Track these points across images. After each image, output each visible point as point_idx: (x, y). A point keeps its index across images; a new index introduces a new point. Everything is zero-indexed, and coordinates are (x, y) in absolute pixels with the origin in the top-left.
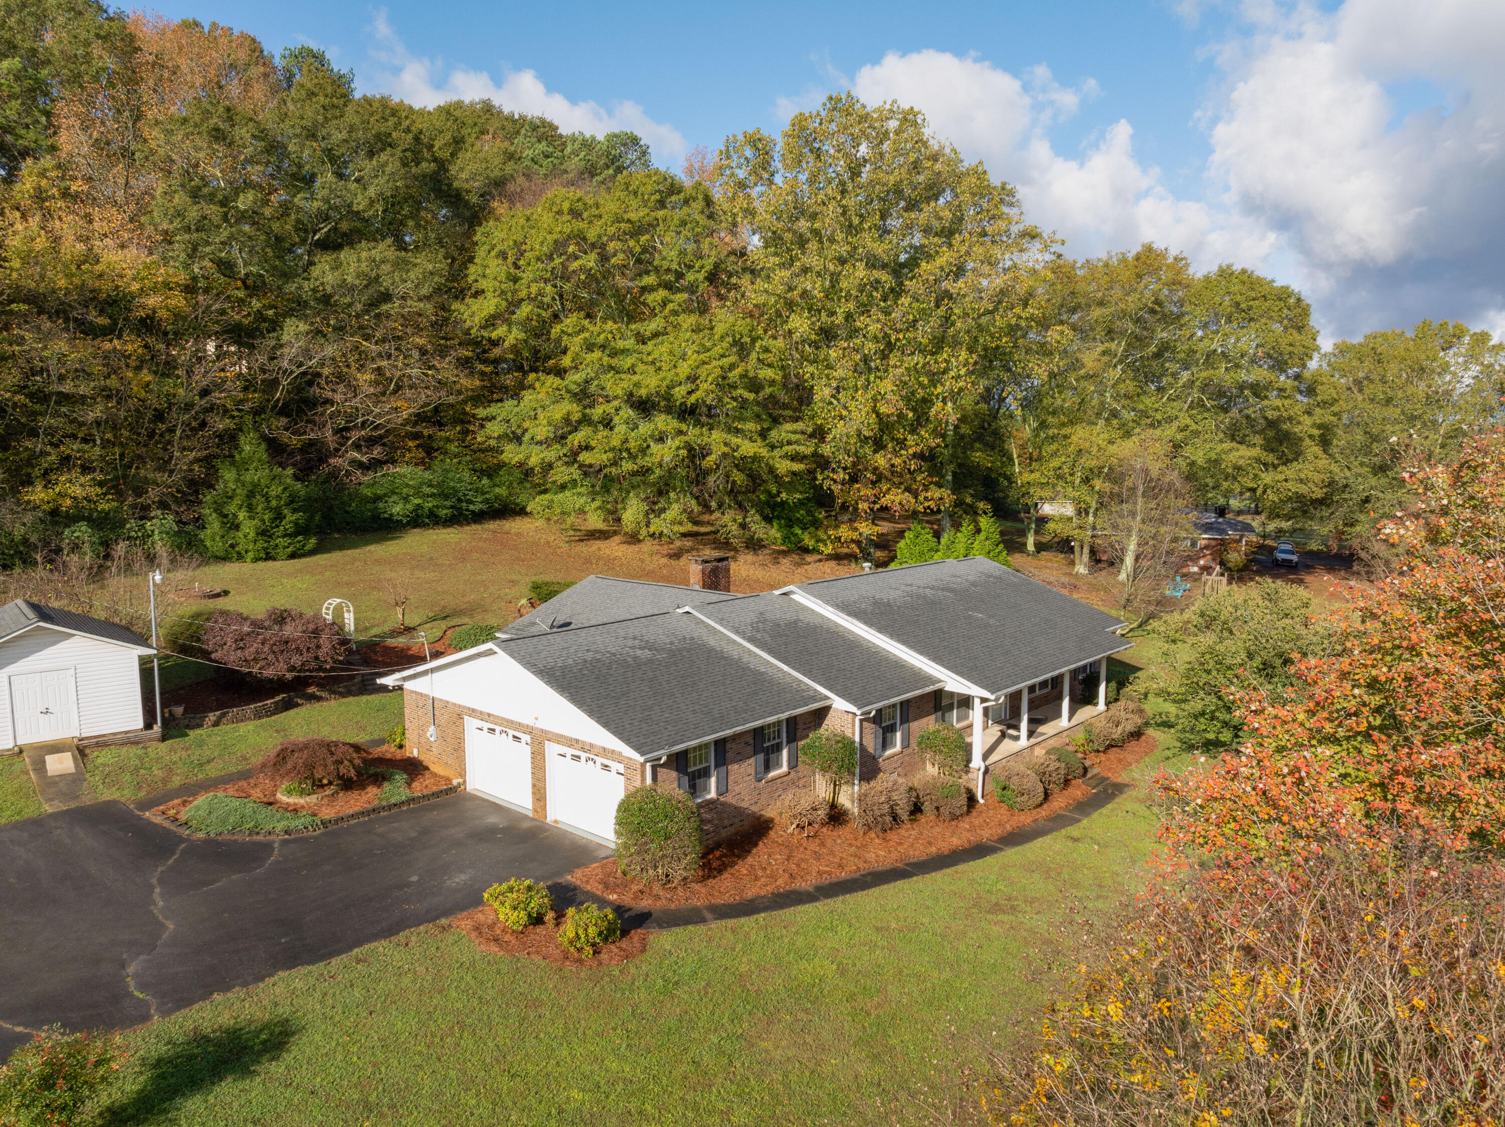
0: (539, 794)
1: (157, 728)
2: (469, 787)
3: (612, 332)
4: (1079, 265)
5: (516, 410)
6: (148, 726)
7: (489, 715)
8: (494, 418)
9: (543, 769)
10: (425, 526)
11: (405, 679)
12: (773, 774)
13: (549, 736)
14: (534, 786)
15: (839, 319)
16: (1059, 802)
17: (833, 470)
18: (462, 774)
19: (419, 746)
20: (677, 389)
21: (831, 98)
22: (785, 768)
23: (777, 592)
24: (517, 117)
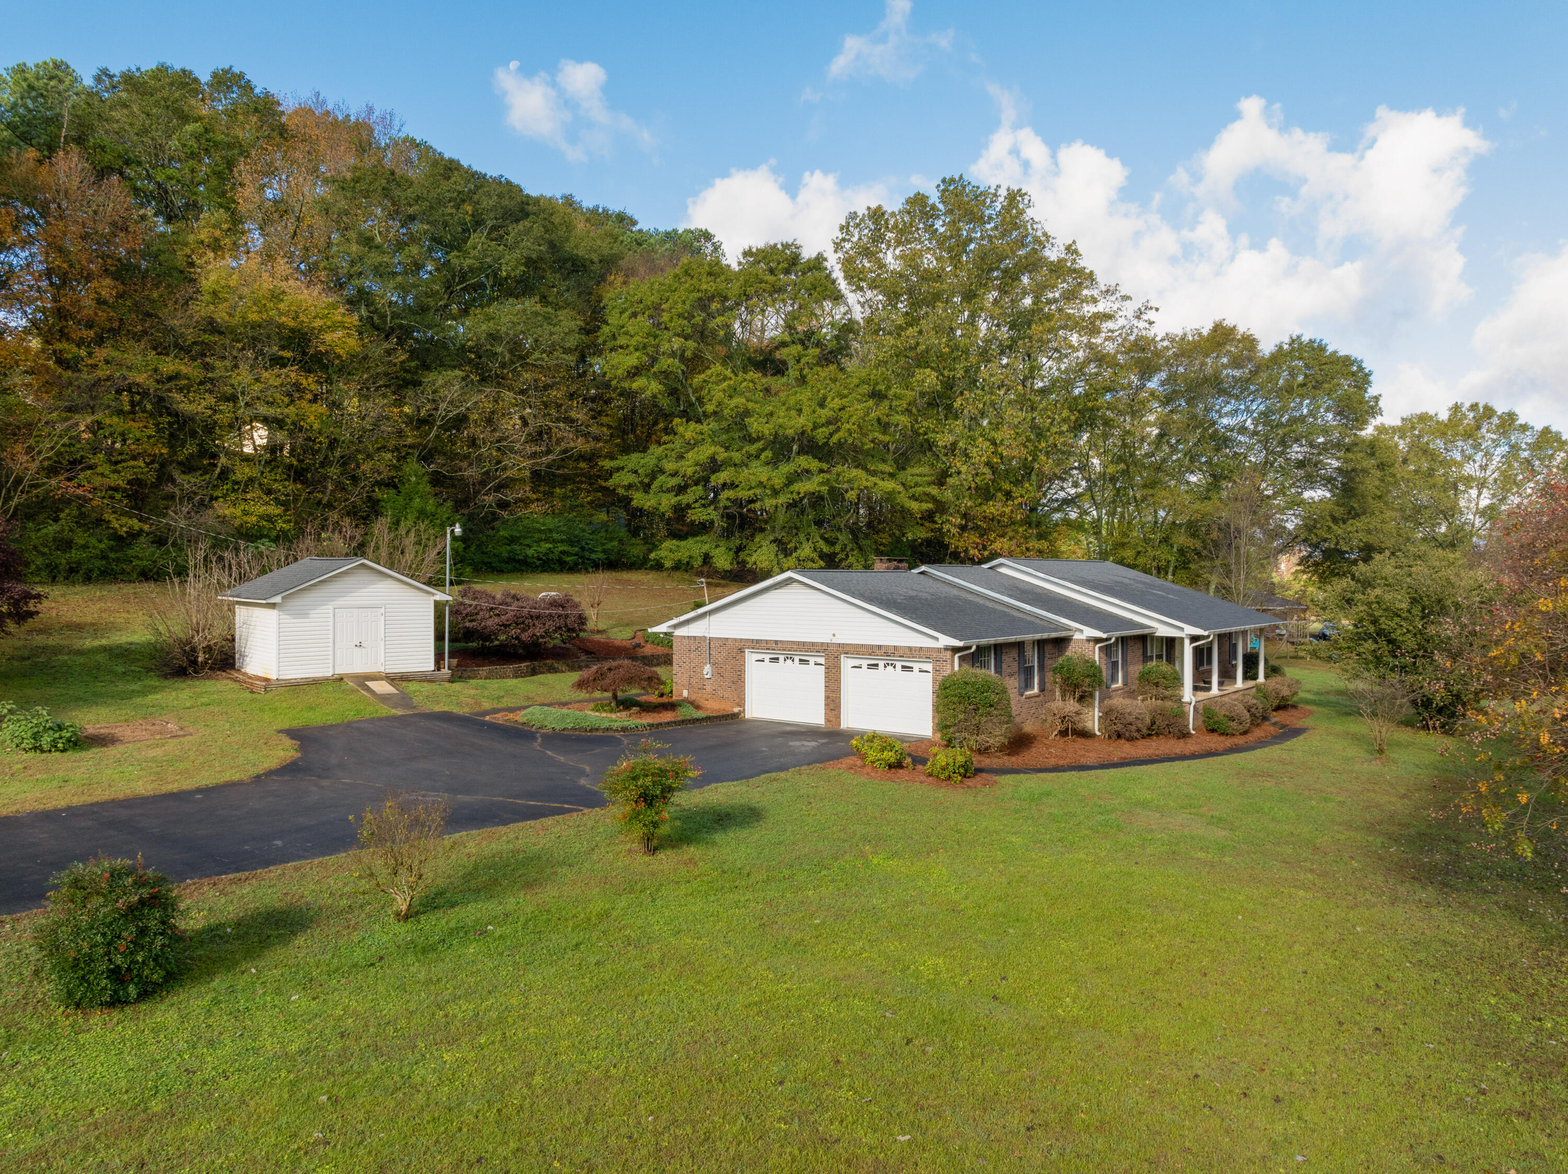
0: (833, 703)
1: (446, 671)
2: (748, 715)
3: (752, 381)
4: (1158, 339)
5: (642, 461)
6: (438, 666)
7: (776, 642)
8: (623, 468)
9: (838, 681)
10: (553, 571)
11: (676, 626)
12: (1028, 693)
13: (846, 649)
14: (827, 698)
15: (960, 374)
16: (1258, 733)
17: (951, 515)
18: (741, 703)
19: (690, 686)
20: (820, 430)
21: (944, 181)
22: (1036, 690)
23: (985, 566)
24: (600, 210)
